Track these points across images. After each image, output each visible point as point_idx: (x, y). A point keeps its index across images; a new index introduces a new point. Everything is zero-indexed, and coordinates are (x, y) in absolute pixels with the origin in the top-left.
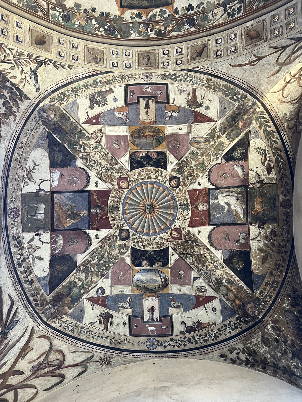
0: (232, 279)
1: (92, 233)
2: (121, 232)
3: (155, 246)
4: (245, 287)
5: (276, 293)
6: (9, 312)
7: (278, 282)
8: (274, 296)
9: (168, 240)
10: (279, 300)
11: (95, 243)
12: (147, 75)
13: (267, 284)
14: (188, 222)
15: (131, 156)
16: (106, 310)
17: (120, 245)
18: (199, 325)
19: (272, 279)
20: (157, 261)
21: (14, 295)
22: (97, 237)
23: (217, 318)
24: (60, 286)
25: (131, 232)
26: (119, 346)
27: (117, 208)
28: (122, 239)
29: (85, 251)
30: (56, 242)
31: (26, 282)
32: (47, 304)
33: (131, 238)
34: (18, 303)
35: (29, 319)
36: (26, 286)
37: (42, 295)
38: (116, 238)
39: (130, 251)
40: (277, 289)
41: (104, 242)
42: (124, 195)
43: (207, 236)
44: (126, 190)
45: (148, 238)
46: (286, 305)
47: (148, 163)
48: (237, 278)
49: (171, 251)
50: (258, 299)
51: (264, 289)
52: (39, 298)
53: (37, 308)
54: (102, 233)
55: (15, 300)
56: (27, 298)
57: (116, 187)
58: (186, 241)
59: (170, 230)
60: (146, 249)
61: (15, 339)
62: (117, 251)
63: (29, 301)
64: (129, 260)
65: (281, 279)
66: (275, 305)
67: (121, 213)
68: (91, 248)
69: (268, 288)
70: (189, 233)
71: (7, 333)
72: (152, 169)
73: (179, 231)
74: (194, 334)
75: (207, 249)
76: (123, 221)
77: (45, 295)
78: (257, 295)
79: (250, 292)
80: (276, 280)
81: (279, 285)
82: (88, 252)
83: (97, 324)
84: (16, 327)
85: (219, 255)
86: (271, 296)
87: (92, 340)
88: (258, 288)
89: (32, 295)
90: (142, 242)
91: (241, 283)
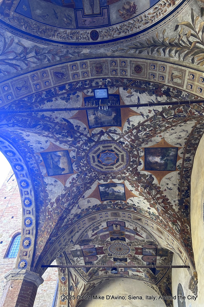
0: (149, 271)
1: (98, 256)
2: (109, 254)
3: (122, 257)
4: (153, 274)
5: (162, 276)
6: (76, 279)
7: (164, 273)
8: (162, 277)
9: (127, 256)
10: (163, 279)
11: (99, 258)
12: (115, 219)
13: (160, 273)
14: (134, 253)
15: (110, 238)
16: (106, 271)
17: (109, 257)
18: (138, 275)
19: (162, 272)
20: (123, 260)
21: (75, 274)
22: (100, 256)
23: (144, 276)
24: (90, 270)
25: (113, 254)
26: (111, 276)
27: (107, 250)
28: (109, 256)
29: (97, 260)
30: (86, 259)
31: (78, 270)
32: (87, 276)
33: (113, 255)
34: (77, 277)
35: (82, 281)
36: (78, 271)
37: (85, 274)
38: (107, 256)
39: (113, 258)
40: (163, 275)
41: (103, 257)
42: (109, 247)
43: (141, 258)
44: (110, 246)
45: (119, 256)
46: (165, 281)
47: (118, 239)
48: (150, 271)
49: (128, 259)
50: (156, 278)
51: (159, 275)
52: (84, 275)
53: (84, 278)
54: (102, 255)
55: (76, 275)
56: (80, 274)
57: (106, 246)
58: (133, 258)
59: (127, 254)
60: (119, 258)
61: (80, 288)
62: (108, 259)
63: (81, 275)
64: (113, 260)
65: (165, 272)
66: (162, 280)
67: (108, 250)
68: (98, 259)
69: (160, 275)
70: (134, 256)
71: (77, 286)
72: (120, 241)
73: (131, 255)
74: (136, 276)
75: (141, 261)
76: (109, 252)
77: (86, 274)
78: (156, 276)
79: (154, 275)
80: (163, 272)
81: (164, 274)
82: (98, 260)
83: (103, 274)
84: (79, 284)
85: (145, 263)
86: (161, 277)
87: (102, 277)
88: (157, 274)
89: (82, 274)
90: (117, 257)
91: (152, 272)
